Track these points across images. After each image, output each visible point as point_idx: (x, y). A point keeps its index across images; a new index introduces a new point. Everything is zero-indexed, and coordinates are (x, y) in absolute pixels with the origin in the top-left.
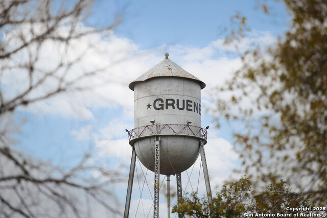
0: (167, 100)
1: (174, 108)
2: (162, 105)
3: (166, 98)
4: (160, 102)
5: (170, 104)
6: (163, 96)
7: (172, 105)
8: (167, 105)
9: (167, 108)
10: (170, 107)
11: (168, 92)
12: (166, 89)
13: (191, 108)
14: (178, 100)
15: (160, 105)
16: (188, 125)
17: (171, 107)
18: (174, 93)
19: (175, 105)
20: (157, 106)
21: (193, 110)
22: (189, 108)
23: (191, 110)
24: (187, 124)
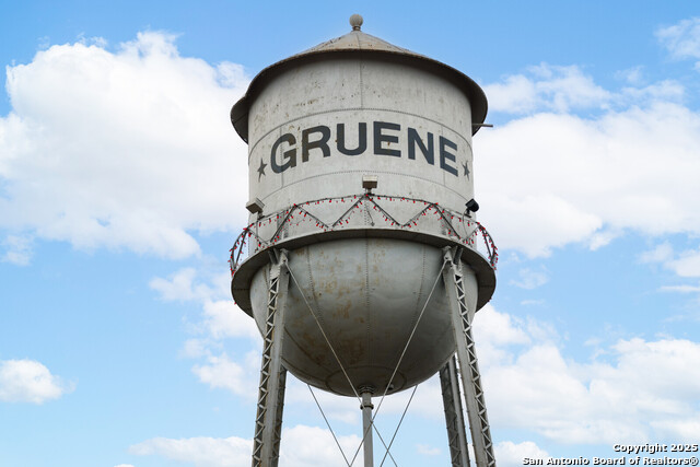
0: (306, 133)
1: (327, 153)
2: (292, 154)
3: (302, 129)
4: (286, 147)
5: (315, 145)
6: (296, 124)
7: (322, 144)
8: (307, 146)
9: (305, 158)
10: (316, 153)
11: (307, 109)
12: (301, 101)
13: (393, 146)
14: (341, 128)
15: (286, 155)
16: (368, 196)
17: (319, 151)
18: (328, 107)
19: (332, 143)
20: (280, 161)
21: (405, 153)
22: (384, 145)
23: (397, 153)
24: (363, 191)
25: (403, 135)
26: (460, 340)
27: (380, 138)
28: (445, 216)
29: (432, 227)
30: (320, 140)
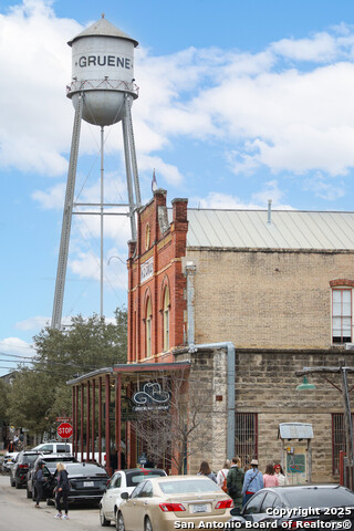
0: (90, 57)
1: (95, 64)
2: (85, 63)
3: (88, 56)
4: (84, 60)
6: (86, 54)
7: (94, 61)
8: (90, 62)
9: (89, 65)
10: (92, 64)
11: (90, 50)
13: (113, 63)
14: (99, 57)
16: (106, 80)
18: (96, 50)
19: (96, 62)
20: (82, 64)
21: (116, 65)
22: (111, 63)
23: (114, 65)
25: (116, 60)
26: (128, 113)
27: (109, 61)
28: (126, 84)
29: (122, 88)
30: (93, 60)
